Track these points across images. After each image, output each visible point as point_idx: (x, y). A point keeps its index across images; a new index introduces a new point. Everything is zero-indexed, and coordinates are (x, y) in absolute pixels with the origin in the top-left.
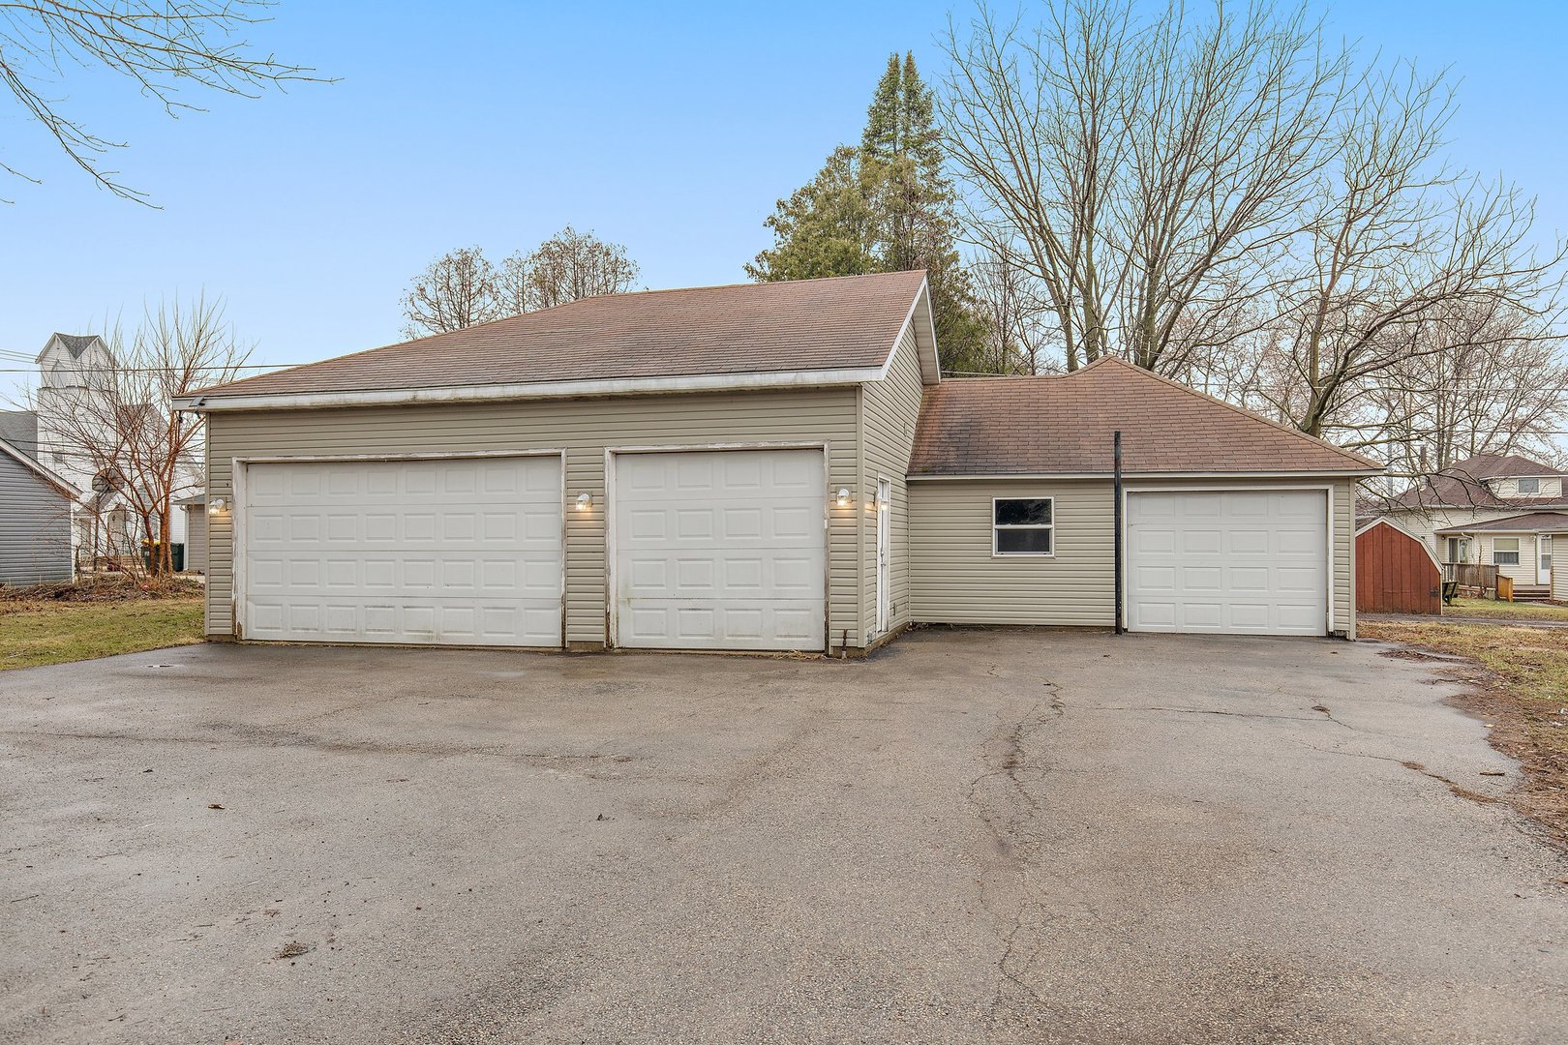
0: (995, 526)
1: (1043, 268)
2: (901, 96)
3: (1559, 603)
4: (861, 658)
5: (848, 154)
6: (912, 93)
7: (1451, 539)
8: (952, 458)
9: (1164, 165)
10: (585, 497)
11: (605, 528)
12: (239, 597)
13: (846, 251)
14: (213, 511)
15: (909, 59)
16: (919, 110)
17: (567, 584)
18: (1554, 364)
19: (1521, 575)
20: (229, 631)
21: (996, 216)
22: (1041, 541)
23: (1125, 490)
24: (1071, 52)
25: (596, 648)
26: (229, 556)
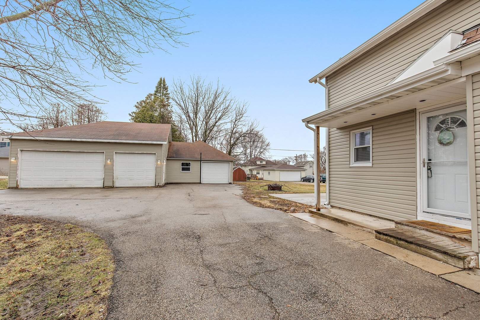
0: (181, 167)
1: (188, 123)
2: (162, 85)
3: (264, 180)
4: (161, 187)
5: (151, 95)
6: (164, 85)
7: (251, 170)
8: (174, 156)
9: (209, 107)
10: (109, 160)
11: (113, 166)
12: (18, 179)
13: (152, 115)
14: (12, 160)
15: (164, 79)
16: (166, 89)
17: (105, 176)
18: (266, 143)
19: (259, 176)
20: (16, 186)
21: (180, 111)
22: (188, 169)
23: (202, 162)
24: (194, 86)
25: (111, 187)
26: (16, 170)
